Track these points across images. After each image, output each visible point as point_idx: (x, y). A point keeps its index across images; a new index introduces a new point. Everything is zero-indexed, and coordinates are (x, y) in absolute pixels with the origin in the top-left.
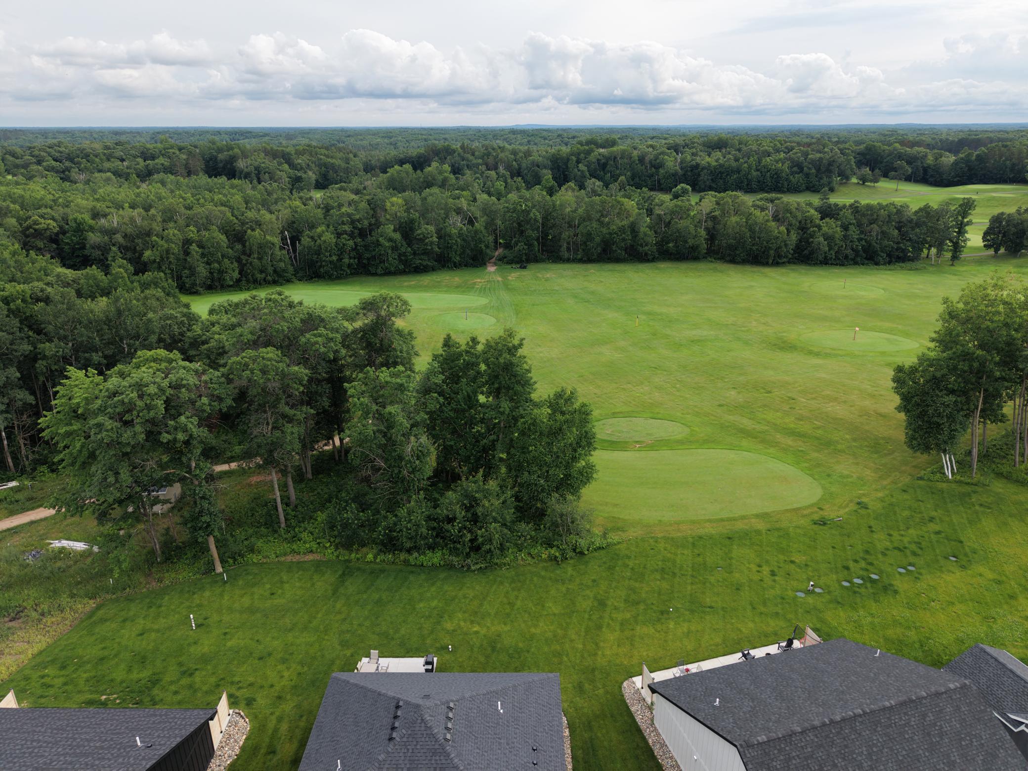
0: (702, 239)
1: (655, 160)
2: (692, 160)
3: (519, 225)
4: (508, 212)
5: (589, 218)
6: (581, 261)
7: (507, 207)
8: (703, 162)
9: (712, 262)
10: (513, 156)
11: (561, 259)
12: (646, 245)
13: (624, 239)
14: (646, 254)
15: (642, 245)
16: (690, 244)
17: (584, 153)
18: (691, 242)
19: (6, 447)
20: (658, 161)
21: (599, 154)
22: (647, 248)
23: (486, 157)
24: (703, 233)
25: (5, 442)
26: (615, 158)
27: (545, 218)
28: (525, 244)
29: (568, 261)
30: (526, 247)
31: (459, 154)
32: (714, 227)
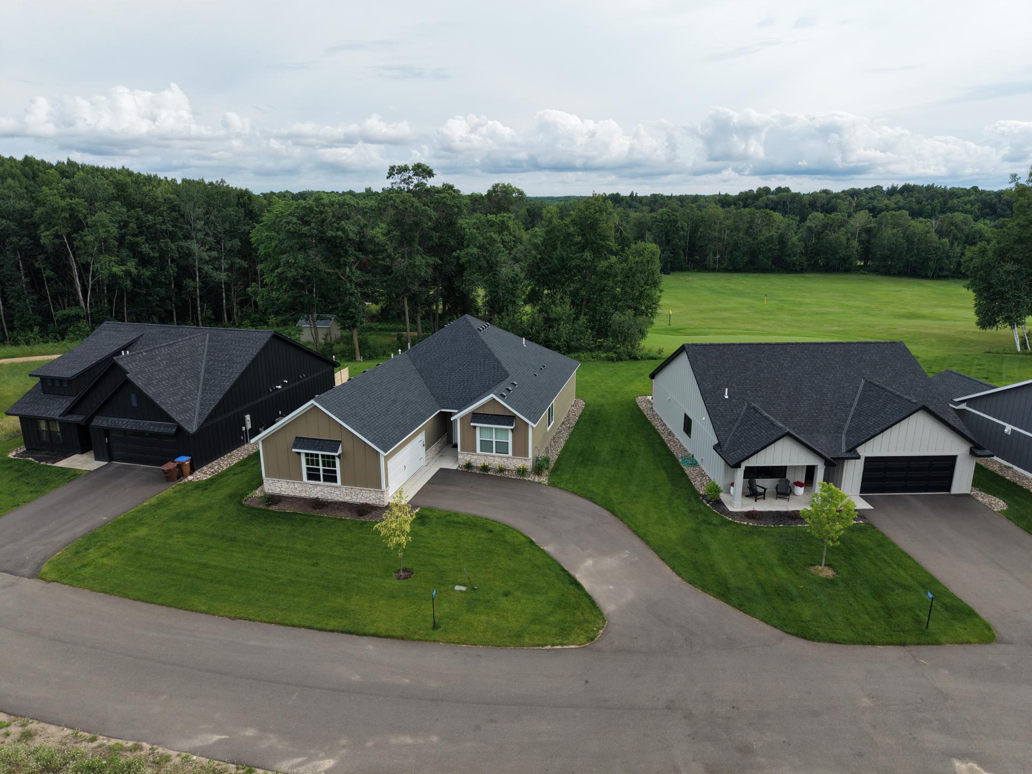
0: (854, 250)
1: (828, 204)
2: (869, 203)
3: (667, 235)
4: (656, 222)
5: (737, 229)
6: (726, 270)
7: (656, 218)
8: (880, 205)
9: (864, 274)
10: (679, 203)
11: (706, 269)
12: (794, 256)
13: (771, 250)
14: (794, 264)
15: (789, 256)
16: (841, 254)
17: (752, 199)
18: (842, 253)
19: (224, 305)
20: (830, 205)
21: (768, 200)
22: (795, 258)
23: (652, 204)
24: (855, 243)
25: (224, 301)
26: (785, 202)
27: (694, 230)
28: (672, 253)
29: (713, 270)
30: (672, 255)
31: (627, 202)
32: (869, 241)
